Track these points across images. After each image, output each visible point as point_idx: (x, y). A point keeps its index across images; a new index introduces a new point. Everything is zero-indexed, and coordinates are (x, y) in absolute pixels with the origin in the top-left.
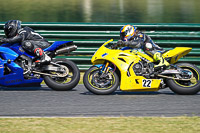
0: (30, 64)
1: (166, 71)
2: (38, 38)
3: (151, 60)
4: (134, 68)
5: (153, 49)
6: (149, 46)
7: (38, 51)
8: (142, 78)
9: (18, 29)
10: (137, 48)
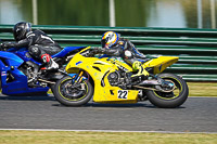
0: (36, 71)
1: (146, 82)
2: (49, 43)
3: (131, 70)
4: (109, 78)
5: (132, 57)
6: (128, 54)
7: (45, 57)
8: (118, 89)
9: (27, 31)
10: (116, 56)
